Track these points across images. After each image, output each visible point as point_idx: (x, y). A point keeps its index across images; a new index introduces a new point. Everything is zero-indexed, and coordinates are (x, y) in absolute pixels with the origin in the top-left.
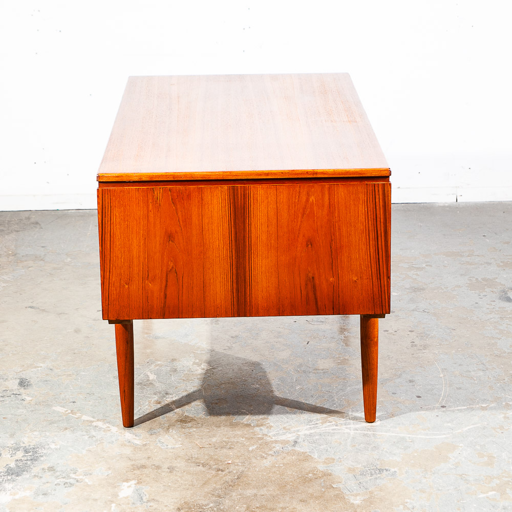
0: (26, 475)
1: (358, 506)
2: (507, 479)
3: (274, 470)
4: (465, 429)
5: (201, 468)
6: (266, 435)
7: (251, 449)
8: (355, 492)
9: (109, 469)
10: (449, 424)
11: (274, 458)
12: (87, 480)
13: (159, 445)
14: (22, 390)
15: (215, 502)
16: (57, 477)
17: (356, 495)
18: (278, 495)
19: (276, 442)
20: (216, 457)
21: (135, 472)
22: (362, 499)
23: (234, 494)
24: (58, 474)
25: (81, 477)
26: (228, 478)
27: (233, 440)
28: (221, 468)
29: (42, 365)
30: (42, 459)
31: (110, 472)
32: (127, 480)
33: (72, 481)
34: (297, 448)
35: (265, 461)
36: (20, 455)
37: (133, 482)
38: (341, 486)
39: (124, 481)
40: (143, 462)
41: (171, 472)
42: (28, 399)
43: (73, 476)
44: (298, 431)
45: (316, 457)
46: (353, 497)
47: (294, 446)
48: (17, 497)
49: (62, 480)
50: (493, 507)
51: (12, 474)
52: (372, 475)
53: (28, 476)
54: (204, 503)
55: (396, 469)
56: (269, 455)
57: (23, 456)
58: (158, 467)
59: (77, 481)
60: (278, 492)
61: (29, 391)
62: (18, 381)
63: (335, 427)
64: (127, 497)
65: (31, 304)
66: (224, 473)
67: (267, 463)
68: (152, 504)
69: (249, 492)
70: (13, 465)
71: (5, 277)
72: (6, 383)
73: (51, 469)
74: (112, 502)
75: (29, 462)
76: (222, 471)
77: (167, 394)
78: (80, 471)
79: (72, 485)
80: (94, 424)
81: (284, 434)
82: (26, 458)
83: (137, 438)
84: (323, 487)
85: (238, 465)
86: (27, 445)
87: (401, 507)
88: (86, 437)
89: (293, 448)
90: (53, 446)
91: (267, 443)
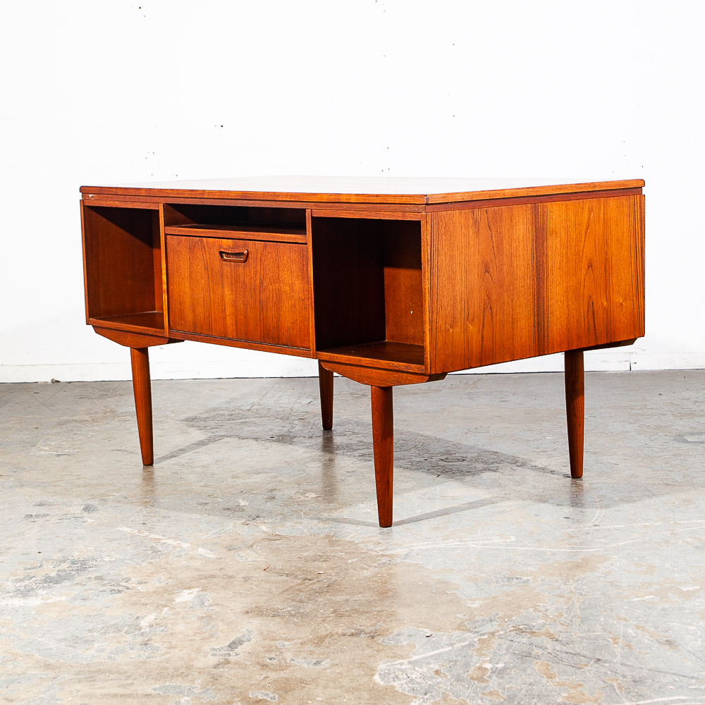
0: (67, 583)
1: (476, 609)
2: (670, 585)
3: (375, 579)
4: (620, 544)
5: (284, 578)
6: (372, 550)
7: (350, 561)
8: (474, 597)
9: (170, 578)
10: (603, 540)
11: (376, 569)
12: (140, 588)
13: (237, 558)
14: (86, 514)
15: (294, 606)
16: (104, 585)
17: (475, 600)
18: (375, 600)
19: (383, 556)
20: (305, 569)
21: (202, 581)
22: (482, 603)
23: (320, 599)
24: (107, 582)
25: (133, 585)
26: (316, 586)
27: (329, 554)
28: (309, 577)
29: (115, 494)
30: (91, 569)
31: (170, 581)
32: (189, 588)
33: (120, 588)
34: (407, 561)
35: (365, 571)
36: (65, 566)
37: (197, 589)
38: (457, 592)
39: (185, 589)
40: (213, 573)
41: (245, 581)
42: (90, 521)
43: (125, 584)
44: (413, 546)
45: (430, 568)
46: (470, 602)
47: (405, 559)
48: (49, 601)
49: (109, 587)
50: (649, 609)
51: (50, 582)
52: (498, 582)
53: (68, 584)
54: (280, 607)
55: (529, 578)
56: (371, 566)
57: (69, 567)
58: (231, 577)
59: (128, 589)
60: (377, 598)
61: (94, 514)
62: (84, 506)
63: (458, 543)
64: (186, 602)
65: (119, 448)
66: (311, 582)
67: (367, 573)
68: (214, 608)
69: (339, 598)
70: (53, 574)
71: (96, 428)
72: (69, 509)
73: (100, 578)
74: (166, 606)
75: (73, 572)
76: (310, 580)
77: (258, 517)
78: (133, 580)
79: (119, 591)
80: (163, 541)
81: (394, 549)
82: (71, 569)
83: (212, 553)
84: (434, 593)
85: (330, 575)
86: (76, 558)
87: (532, 610)
88: (150, 552)
89: (403, 560)
90: (107, 559)
91: (371, 557)
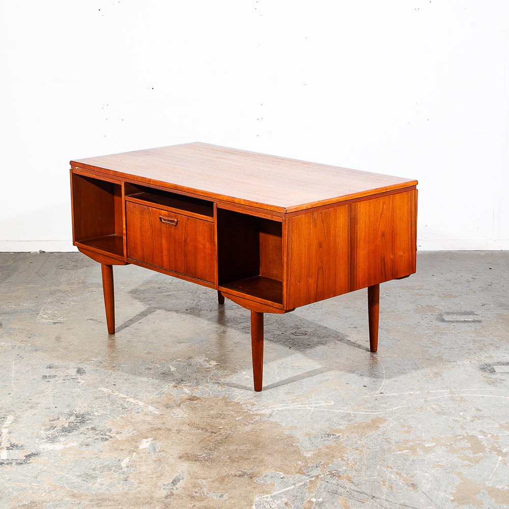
0: (75, 432)
1: (309, 458)
2: (419, 442)
3: (252, 433)
4: (394, 409)
5: (200, 431)
6: (250, 410)
7: (237, 419)
8: (308, 449)
9: (135, 430)
10: (384, 405)
11: (253, 425)
12: (118, 437)
13: (172, 415)
14: (79, 376)
15: (207, 453)
16: (97, 434)
17: (309, 451)
18: (252, 449)
19: (256, 415)
20: (212, 424)
21: (153, 432)
22: (313, 453)
23: (221, 448)
24: (98, 432)
25: (114, 435)
26: (218, 438)
27: (225, 413)
28: (214, 431)
29: (94, 359)
30: (88, 422)
31: (135, 432)
32: (146, 438)
33: (107, 437)
34: (271, 419)
35: (246, 427)
36: (72, 419)
37: (150, 439)
38: (298, 445)
39: (144, 438)
40: (159, 426)
41: (178, 433)
42: (82, 382)
43: (109, 434)
44: (274, 408)
45: (284, 425)
46: (306, 452)
47: (269, 417)
48: (67, 446)
49: (100, 436)
50: (405, 460)
51: (66, 431)
52: (322, 438)
53: (76, 433)
54: (199, 454)
55: (340, 435)
56: (250, 423)
57: (75, 420)
58: (169, 430)
59: (111, 437)
60: (253, 448)
61: (84, 376)
62: (77, 369)
63: (301, 406)
64: (145, 449)
65: (91, 318)
66: (216, 435)
67: (248, 428)
68: (162, 454)
69: (232, 448)
70: (66, 425)
71: (75, 298)
72: (68, 371)
73: (93, 429)
74: (134, 451)
75: (78, 424)
76: (215, 433)
77: (182, 381)
78: (113, 430)
79: (107, 440)
80: (127, 400)
81: (263, 409)
82: (76, 421)
83: (157, 410)
84: (286, 445)
85: (227, 429)
86: (78, 412)
87: (340, 459)
88: (121, 409)
89: (268, 419)
90: (96, 414)
91: (249, 416)
